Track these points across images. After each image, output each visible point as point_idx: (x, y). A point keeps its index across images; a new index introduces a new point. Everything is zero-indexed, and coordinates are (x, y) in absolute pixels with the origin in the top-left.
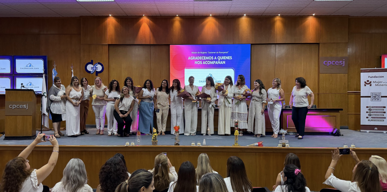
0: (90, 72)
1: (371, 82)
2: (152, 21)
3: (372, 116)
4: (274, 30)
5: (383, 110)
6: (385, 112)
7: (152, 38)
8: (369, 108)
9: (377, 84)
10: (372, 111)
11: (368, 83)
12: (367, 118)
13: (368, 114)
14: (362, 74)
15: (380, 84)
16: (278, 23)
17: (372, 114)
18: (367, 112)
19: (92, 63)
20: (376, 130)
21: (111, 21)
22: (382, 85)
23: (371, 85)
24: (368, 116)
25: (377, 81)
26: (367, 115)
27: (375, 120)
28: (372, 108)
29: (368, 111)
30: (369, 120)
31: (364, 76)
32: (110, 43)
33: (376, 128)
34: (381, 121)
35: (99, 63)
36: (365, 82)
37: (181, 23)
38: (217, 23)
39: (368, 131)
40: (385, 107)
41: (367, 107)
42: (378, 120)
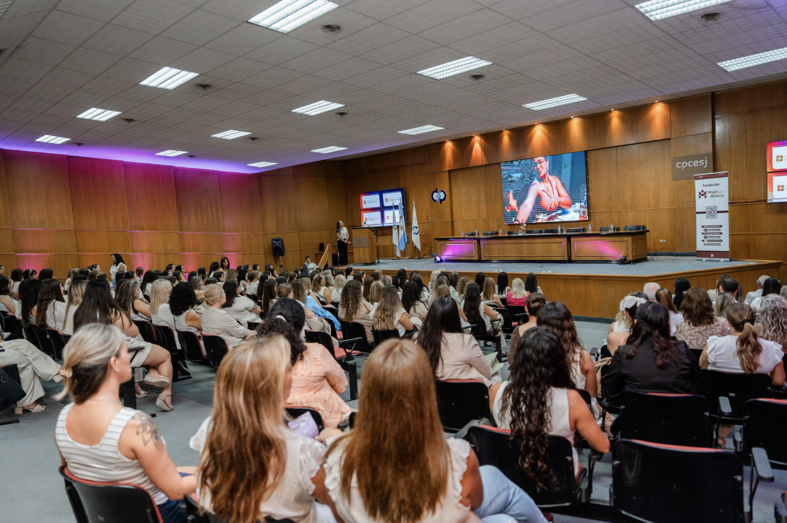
0: (435, 201)
1: (705, 192)
2: (483, 139)
3: (708, 239)
4: (610, 130)
5: (720, 230)
6: (721, 233)
7: (484, 158)
8: (704, 228)
9: (712, 194)
10: (708, 232)
11: (702, 194)
12: (703, 241)
13: (704, 235)
14: (697, 182)
15: (715, 194)
16: (615, 119)
17: (708, 235)
18: (703, 234)
19: (436, 191)
20: (712, 257)
21: (449, 145)
22: (718, 196)
23: (705, 197)
24: (704, 239)
25: (712, 191)
26: (702, 237)
27: (711, 245)
28: (707, 228)
29: (704, 232)
30: (704, 244)
31: (699, 185)
32: (449, 169)
33: (712, 255)
34: (717, 245)
35: (442, 191)
36: (700, 193)
37: (510, 137)
38: (546, 131)
39: (704, 259)
40: (721, 226)
41: (703, 227)
42: (714, 244)
